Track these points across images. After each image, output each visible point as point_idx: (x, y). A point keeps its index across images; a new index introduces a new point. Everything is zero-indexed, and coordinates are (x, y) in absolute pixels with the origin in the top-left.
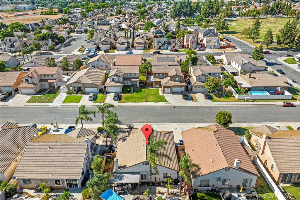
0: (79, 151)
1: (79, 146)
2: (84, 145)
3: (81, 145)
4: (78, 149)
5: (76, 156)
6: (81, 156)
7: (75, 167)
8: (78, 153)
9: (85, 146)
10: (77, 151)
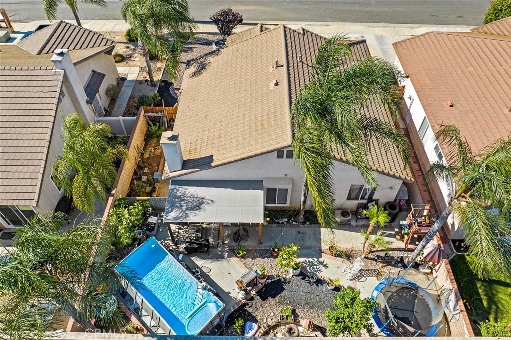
0: (34, 100)
1: (30, 83)
2: (50, 78)
3: (39, 78)
4: (27, 95)
5: (22, 118)
6: (38, 118)
7: (15, 162)
8: (29, 106)
9: (55, 83)
10: (23, 100)
